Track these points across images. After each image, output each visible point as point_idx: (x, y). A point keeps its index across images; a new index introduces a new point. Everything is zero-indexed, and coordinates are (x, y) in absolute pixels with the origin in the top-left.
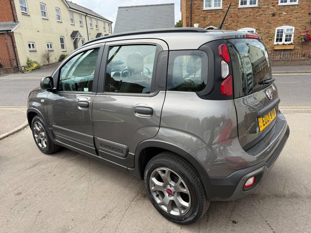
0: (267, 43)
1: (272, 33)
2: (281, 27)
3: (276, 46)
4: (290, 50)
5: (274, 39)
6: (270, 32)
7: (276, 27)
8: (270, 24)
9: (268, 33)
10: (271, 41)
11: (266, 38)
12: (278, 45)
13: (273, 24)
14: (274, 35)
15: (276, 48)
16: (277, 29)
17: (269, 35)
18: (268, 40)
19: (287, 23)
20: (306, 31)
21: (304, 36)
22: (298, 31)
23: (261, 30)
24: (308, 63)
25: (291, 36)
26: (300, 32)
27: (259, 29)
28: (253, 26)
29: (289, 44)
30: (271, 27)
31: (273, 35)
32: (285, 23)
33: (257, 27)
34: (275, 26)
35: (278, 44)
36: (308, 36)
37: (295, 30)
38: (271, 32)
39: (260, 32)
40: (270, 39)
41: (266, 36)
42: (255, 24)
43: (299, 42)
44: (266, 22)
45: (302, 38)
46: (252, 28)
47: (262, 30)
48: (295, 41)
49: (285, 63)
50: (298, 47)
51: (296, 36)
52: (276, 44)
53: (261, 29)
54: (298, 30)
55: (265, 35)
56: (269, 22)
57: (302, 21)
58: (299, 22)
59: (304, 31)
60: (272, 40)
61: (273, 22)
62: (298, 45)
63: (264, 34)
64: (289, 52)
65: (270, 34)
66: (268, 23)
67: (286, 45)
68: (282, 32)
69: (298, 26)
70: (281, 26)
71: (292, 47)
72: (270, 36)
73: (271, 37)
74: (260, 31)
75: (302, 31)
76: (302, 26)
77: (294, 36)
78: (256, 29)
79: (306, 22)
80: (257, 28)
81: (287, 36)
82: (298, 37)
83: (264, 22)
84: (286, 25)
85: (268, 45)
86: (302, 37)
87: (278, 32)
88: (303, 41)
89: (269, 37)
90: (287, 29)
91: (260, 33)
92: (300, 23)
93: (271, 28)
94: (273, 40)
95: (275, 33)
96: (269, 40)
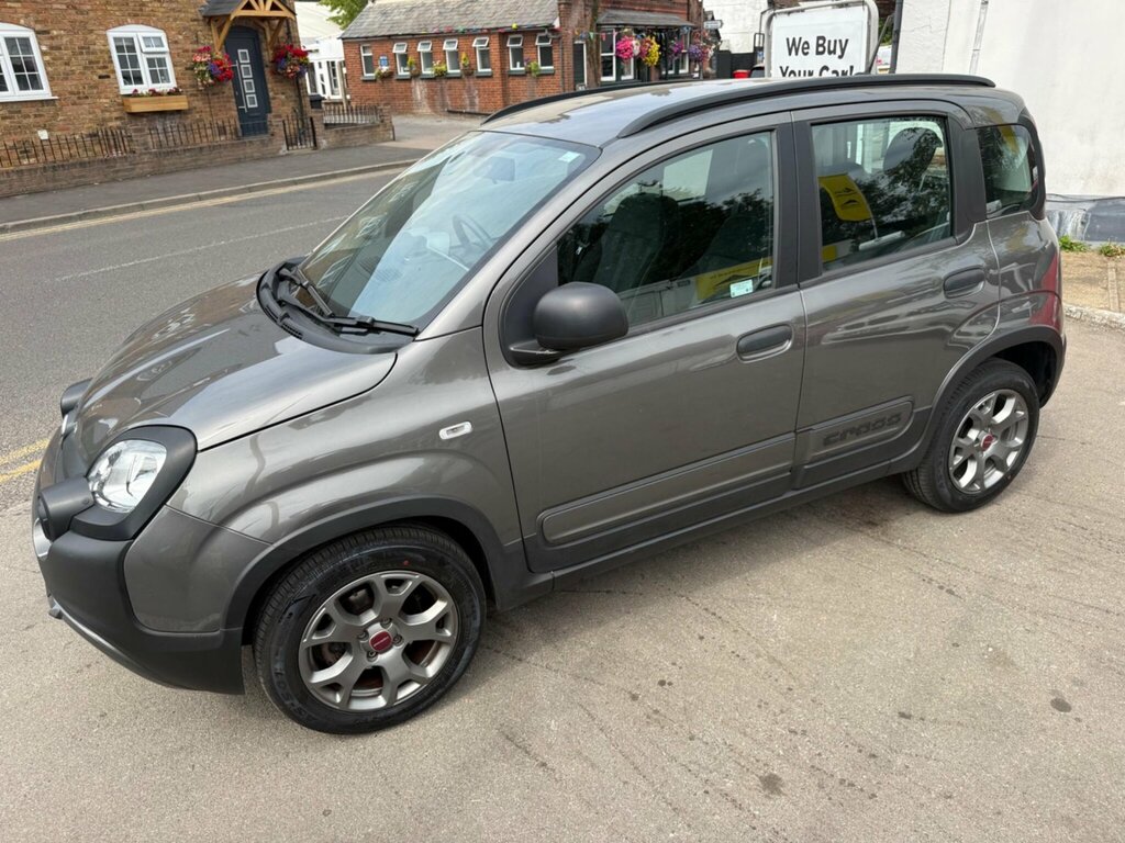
0: (96, 87)
1: (102, 51)
2: (120, 28)
3: (131, 99)
4: (179, 112)
5: (114, 72)
6: (92, 47)
7: (107, 29)
8: (82, 14)
9: (85, 48)
10: (106, 80)
11: (85, 68)
12: (135, 94)
13: (91, 14)
14: (110, 57)
15: (136, 108)
16: (112, 34)
17: (92, 57)
18: (96, 78)
19: (140, 16)
20: (201, 47)
21: (206, 64)
22: (179, 46)
23: (57, 36)
24: (256, 155)
25: (162, 62)
26: (187, 51)
27: (47, 32)
28: (19, 19)
29: (170, 93)
30: (90, 27)
31: (106, 56)
32: (129, 15)
33: (37, 22)
34: (101, 24)
35: (136, 91)
36: (219, 66)
37: (172, 42)
38: (96, 47)
39: (55, 43)
40: (101, 72)
41: (84, 59)
42: (25, 11)
43: (195, 86)
44: (64, 7)
45: (203, 73)
46: (18, 24)
47: (62, 36)
48: (183, 82)
49: (195, 160)
50: (198, 104)
51: (181, 65)
52: (130, 92)
53: (55, 33)
54: (176, 42)
55: (80, 57)
56: (75, 8)
57: (179, 11)
58: (172, 14)
59: (195, 46)
60: (108, 77)
61: (89, 7)
62: (196, 95)
63: (74, 54)
64: (177, 119)
65: (93, 53)
66: (73, 12)
67: (159, 94)
68: (131, 48)
69: (172, 29)
70: (120, 25)
71: (180, 103)
72: (98, 62)
73: (101, 65)
74: (52, 38)
75: (190, 47)
76: (185, 29)
77: (174, 65)
78: (37, 33)
79: (190, 16)
80: (39, 27)
81: (151, 62)
82: (187, 69)
83: (59, 6)
84: (137, 23)
85: (103, 95)
86: (201, 68)
87: (119, 49)
88: (210, 81)
89: (95, 66)
90: (146, 37)
91: (59, 48)
92: (175, 20)
93: (91, 31)
94: (112, 76)
95: (109, 52)
96: (100, 77)
